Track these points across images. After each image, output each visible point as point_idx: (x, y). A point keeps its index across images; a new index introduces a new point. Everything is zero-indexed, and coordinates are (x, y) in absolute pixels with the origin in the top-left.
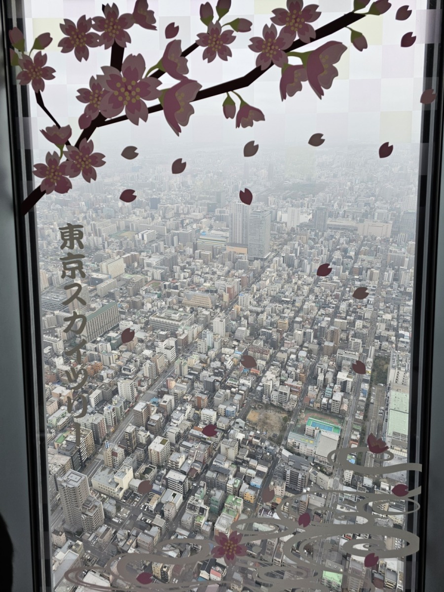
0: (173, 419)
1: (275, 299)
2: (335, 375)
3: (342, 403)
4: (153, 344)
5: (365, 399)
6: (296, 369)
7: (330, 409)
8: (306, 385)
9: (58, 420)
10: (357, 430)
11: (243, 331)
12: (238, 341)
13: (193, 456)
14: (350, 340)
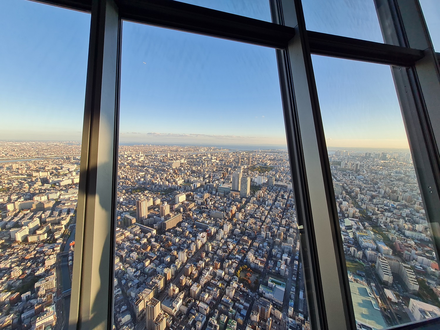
0: (203, 274)
1: (252, 216)
2: (282, 256)
3: (286, 271)
4: (196, 235)
5: (296, 269)
6: (263, 252)
7: (280, 274)
8: (268, 260)
9: (149, 270)
10: (294, 286)
11: (238, 231)
12: (235, 236)
13: (212, 295)
14: (288, 238)
